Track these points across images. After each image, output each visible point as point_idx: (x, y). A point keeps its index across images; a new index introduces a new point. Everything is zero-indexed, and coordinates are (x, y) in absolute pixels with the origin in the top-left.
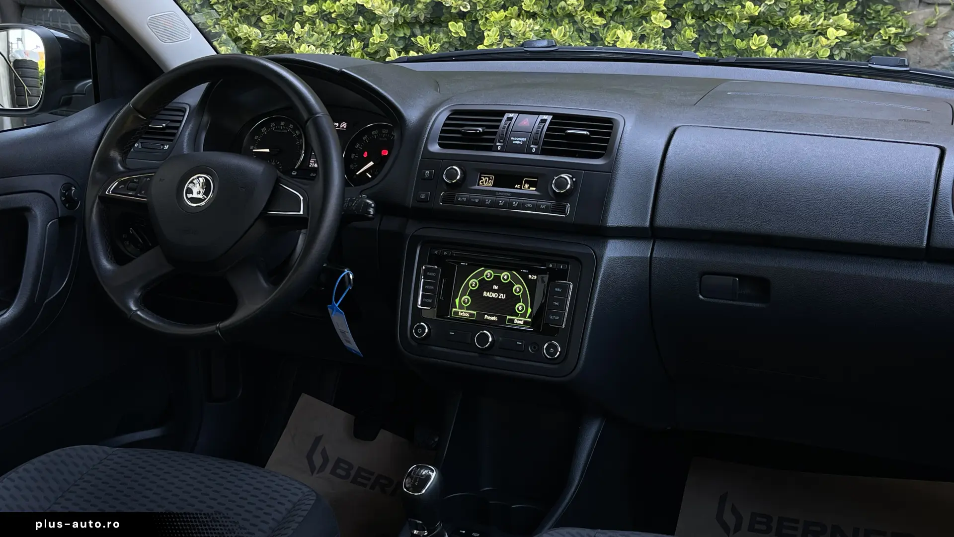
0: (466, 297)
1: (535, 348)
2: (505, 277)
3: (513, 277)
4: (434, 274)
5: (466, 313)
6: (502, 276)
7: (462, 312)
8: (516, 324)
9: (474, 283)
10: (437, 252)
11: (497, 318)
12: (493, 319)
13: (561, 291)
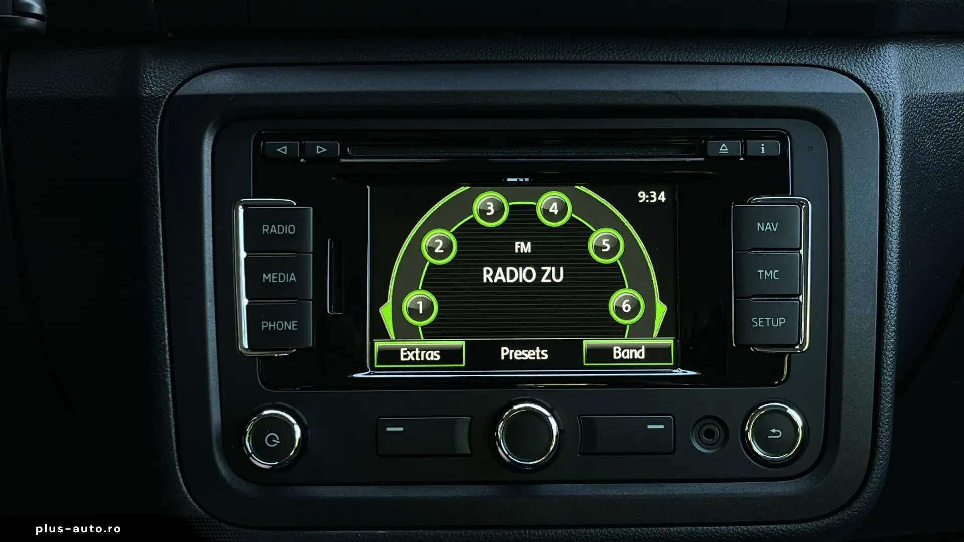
0: (417, 296)
1: (710, 434)
2: (554, 209)
3: (580, 202)
4: (289, 229)
5: (427, 349)
6: (540, 205)
7: (411, 349)
8: (621, 360)
9: (439, 243)
10: (286, 147)
11: (546, 351)
12: (532, 356)
13: (775, 230)
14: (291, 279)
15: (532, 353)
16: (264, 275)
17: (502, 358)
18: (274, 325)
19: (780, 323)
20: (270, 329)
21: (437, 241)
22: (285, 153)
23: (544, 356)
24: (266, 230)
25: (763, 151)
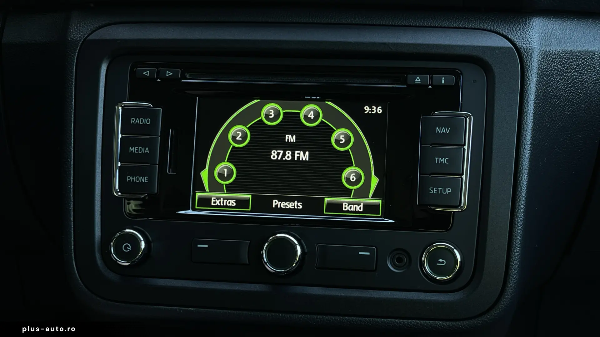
0: (224, 166)
1: (400, 260)
2: (311, 115)
3: (328, 112)
4: (146, 121)
5: (228, 199)
6: (303, 113)
7: (218, 198)
8: (348, 211)
9: (239, 134)
10: (148, 72)
11: (301, 203)
12: (292, 206)
13: (448, 132)
14: (146, 151)
15: (292, 204)
16: (130, 148)
17: (274, 206)
18: (134, 179)
19: (448, 192)
20: (132, 181)
21: (238, 133)
22: (148, 75)
23: (299, 207)
24: (133, 121)
25: (443, 82)
